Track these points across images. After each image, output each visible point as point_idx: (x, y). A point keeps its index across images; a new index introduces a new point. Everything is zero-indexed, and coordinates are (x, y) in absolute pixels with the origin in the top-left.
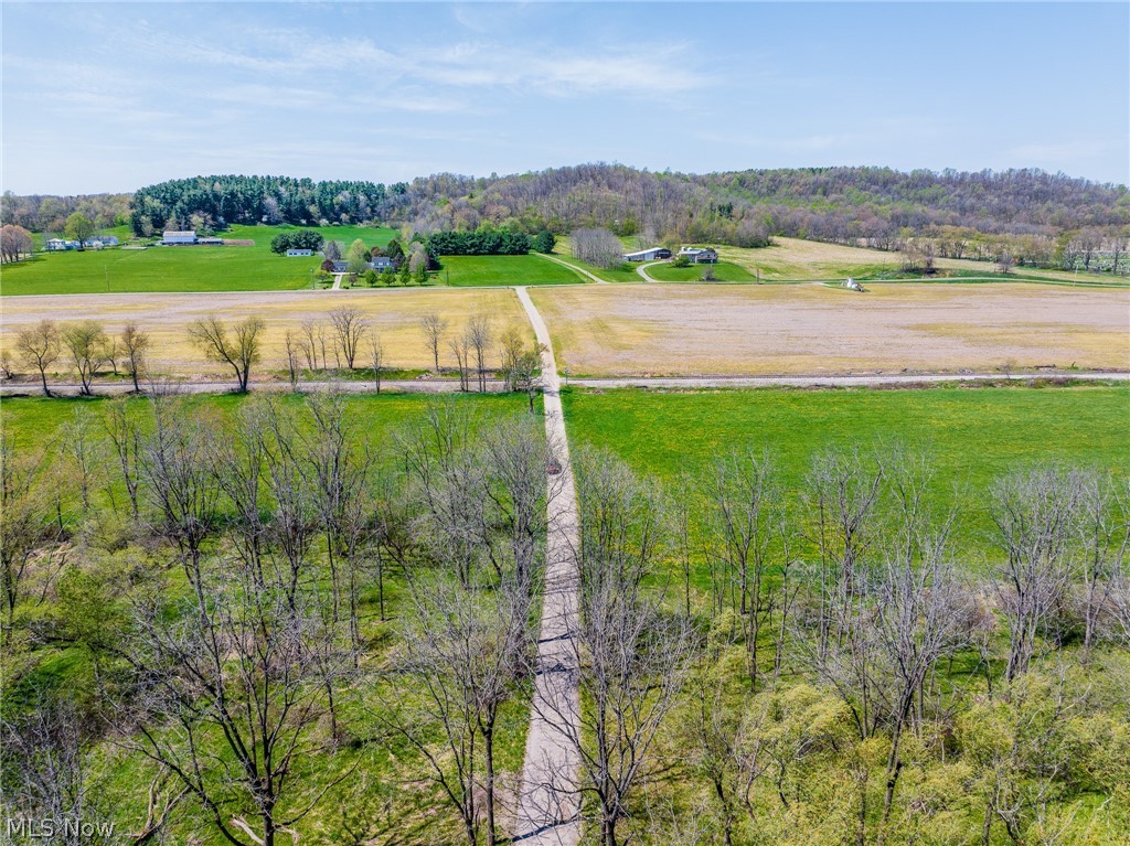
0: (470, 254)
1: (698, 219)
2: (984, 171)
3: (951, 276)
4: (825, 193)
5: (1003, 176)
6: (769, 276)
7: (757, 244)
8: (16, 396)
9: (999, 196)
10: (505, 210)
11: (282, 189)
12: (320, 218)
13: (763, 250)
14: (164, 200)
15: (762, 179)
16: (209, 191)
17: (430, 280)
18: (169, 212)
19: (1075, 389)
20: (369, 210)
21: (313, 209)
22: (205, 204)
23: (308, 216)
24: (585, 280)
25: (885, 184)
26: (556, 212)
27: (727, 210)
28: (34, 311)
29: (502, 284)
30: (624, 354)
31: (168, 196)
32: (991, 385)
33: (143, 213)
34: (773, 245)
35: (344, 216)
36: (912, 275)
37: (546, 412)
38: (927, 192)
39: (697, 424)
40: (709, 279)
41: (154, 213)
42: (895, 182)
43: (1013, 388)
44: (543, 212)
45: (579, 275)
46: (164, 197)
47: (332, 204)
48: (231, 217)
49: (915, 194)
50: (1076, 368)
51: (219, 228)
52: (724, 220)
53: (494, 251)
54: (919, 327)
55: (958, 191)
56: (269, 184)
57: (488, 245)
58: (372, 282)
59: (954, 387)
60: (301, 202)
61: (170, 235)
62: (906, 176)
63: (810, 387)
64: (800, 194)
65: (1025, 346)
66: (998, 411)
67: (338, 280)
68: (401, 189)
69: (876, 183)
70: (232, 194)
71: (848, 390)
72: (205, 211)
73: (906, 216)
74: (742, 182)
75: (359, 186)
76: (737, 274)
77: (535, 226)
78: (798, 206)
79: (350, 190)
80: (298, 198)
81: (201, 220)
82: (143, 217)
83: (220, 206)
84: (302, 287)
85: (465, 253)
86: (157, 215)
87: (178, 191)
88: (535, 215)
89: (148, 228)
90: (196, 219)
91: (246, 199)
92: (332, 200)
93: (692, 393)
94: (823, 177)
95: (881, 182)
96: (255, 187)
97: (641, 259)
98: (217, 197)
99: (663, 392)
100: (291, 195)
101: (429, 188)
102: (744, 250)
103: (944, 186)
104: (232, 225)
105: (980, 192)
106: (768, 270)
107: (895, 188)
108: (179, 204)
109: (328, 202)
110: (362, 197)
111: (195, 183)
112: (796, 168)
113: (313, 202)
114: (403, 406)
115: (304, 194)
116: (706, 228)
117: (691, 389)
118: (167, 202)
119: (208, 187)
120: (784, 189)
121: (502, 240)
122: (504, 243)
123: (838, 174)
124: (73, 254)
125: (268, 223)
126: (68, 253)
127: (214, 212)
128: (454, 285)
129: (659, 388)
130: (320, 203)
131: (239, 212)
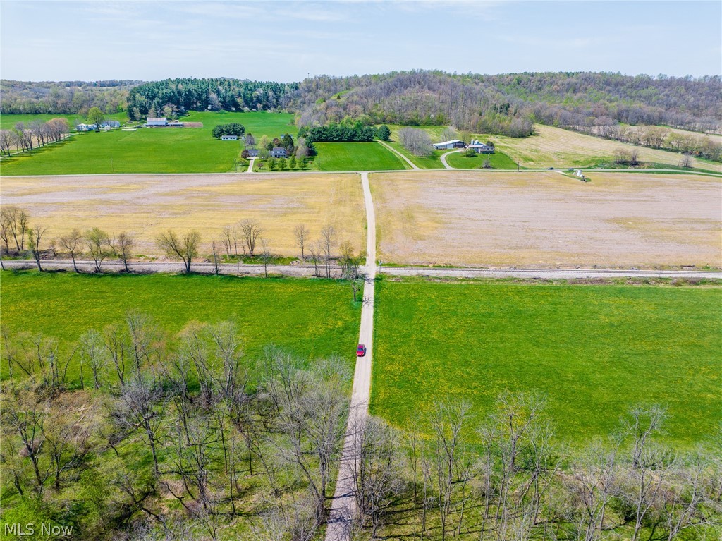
0: (336, 141)
1: (485, 117)
2: (687, 77)
3: (649, 167)
4: (574, 91)
5: (700, 80)
6: (527, 165)
7: (522, 135)
8: (59, 271)
9: (694, 96)
10: (359, 108)
11: (220, 88)
12: (244, 107)
13: (527, 139)
14: (147, 96)
15: (533, 79)
16: (175, 90)
17: (309, 165)
18: (151, 104)
19: (703, 287)
20: (274, 101)
21: (240, 100)
22: (172, 99)
23: (236, 105)
24: (406, 167)
25: (616, 85)
26: (393, 108)
27: (505, 108)
28: (70, 189)
29: (353, 170)
30: (420, 244)
31: (150, 93)
32: (648, 282)
33: (135, 105)
34: (534, 135)
35: (259, 105)
36: (622, 166)
37: (364, 299)
38: (644, 92)
39: (454, 314)
40: (487, 167)
41: (141, 105)
42: (623, 84)
43: (661, 286)
44: (385, 107)
45: (403, 162)
46: (147, 94)
47: (252, 98)
48: (188, 106)
49: (636, 93)
50: (708, 268)
51: (181, 114)
52: (503, 116)
53: (351, 140)
54: (616, 221)
55: (666, 92)
56: (212, 84)
57: (347, 135)
58: (272, 168)
59: (623, 283)
60: (232, 96)
61: (151, 120)
62: (631, 78)
63: (530, 280)
64: (558, 92)
65: (681, 242)
66: (646, 308)
67: (251, 163)
68: (295, 87)
69: (610, 85)
70: (189, 91)
71: (555, 283)
72: (173, 103)
73: (627, 111)
74: (519, 82)
75: (269, 85)
76: (506, 162)
77: (379, 118)
78: (554, 102)
79: (263, 88)
80: (230, 94)
81: (170, 109)
82: (135, 108)
83: (182, 100)
84: (229, 170)
85: (332, 141)
86: (143, 106)
87: (156, 90)
88: (379, 110)
89: (138, 115)
90: (167, 109)
91: (198, 94)
92: (251, 94)
93: (456, 283)
94: (574, 80)
95: (613, 83)
96: (204, 87)
97: (444, 149)
98: (180, 93)
99: (438, 281)
100: (226, 92)
101: (314, 86)
102: (513, 140)
103: (657, 87)
104: (189, 111)
105: (682, 92)
106: (527, 159)
107: (622, 88)
108: (157, 99)
109: (249, 96)
110: (271, 93)
111: (166, 84)
112: (556, 71)
113: (240, 96)
114: (280, 289)
115: (235, 90)
116: (489, 124)
117: (456, 279)
118: (149, 98)
119: (174, 87)
120: (547, 88)
121: (356, 132)
122: (357, 134)
123: (584, 77)
124: (93, 134)
125: (212, 110)
126: (90, 133)
127: (178, 103)
128: (323, 169)
129: (436, 278)
130: (244, 97)
131: (194, 102)
